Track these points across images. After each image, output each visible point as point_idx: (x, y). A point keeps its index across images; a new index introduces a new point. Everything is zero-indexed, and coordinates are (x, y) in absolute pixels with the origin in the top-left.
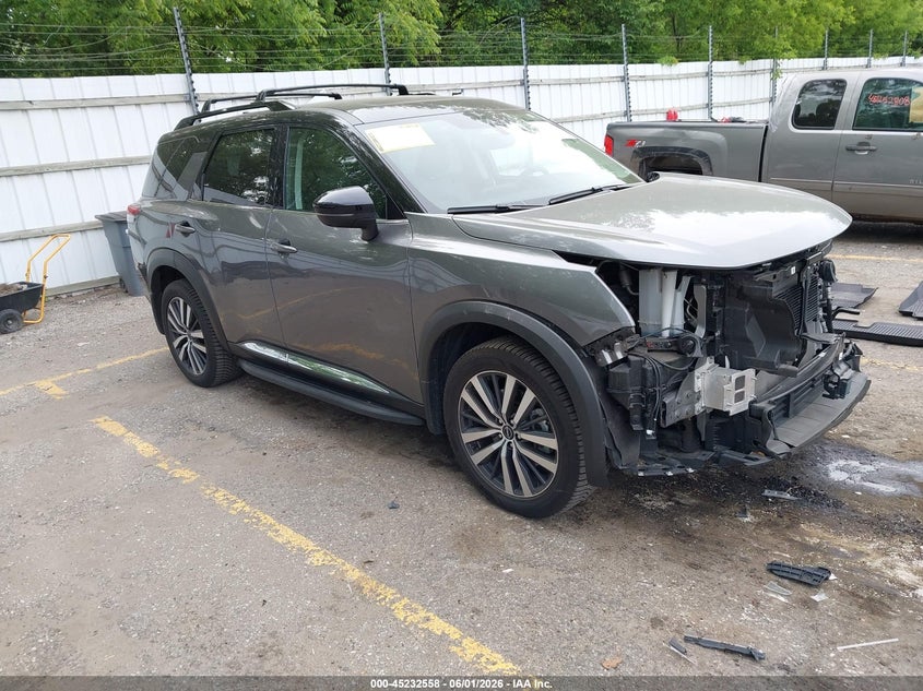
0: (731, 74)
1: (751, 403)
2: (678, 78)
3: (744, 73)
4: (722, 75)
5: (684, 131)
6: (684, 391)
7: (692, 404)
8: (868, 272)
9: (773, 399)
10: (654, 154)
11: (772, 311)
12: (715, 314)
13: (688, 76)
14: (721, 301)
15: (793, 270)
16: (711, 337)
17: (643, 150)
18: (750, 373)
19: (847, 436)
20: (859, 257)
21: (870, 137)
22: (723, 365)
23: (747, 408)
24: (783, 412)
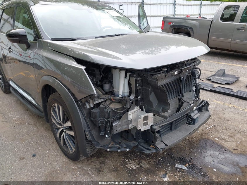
0: (208, 5)
1: (152, 126)
2: (191, 5)
3: (212, 5)
4: (205, 5)
5: (186, 20)
6: (123, 120)
7: (128, 124)
8: (239, 71)
9: (161, 125)
10: (176, 27)
11: (160, 91)
12: (138, 90)
13: (194, 5)
14: (141, 85)
15: (176, 73)
16: (136, 99)
17: (173, 26)
18: (151, 115)
19: (217, 139)
20: (236, 65)
21: (245, 25)
22: (142, 110)
23: (150, 128)
24: (169, 128)
